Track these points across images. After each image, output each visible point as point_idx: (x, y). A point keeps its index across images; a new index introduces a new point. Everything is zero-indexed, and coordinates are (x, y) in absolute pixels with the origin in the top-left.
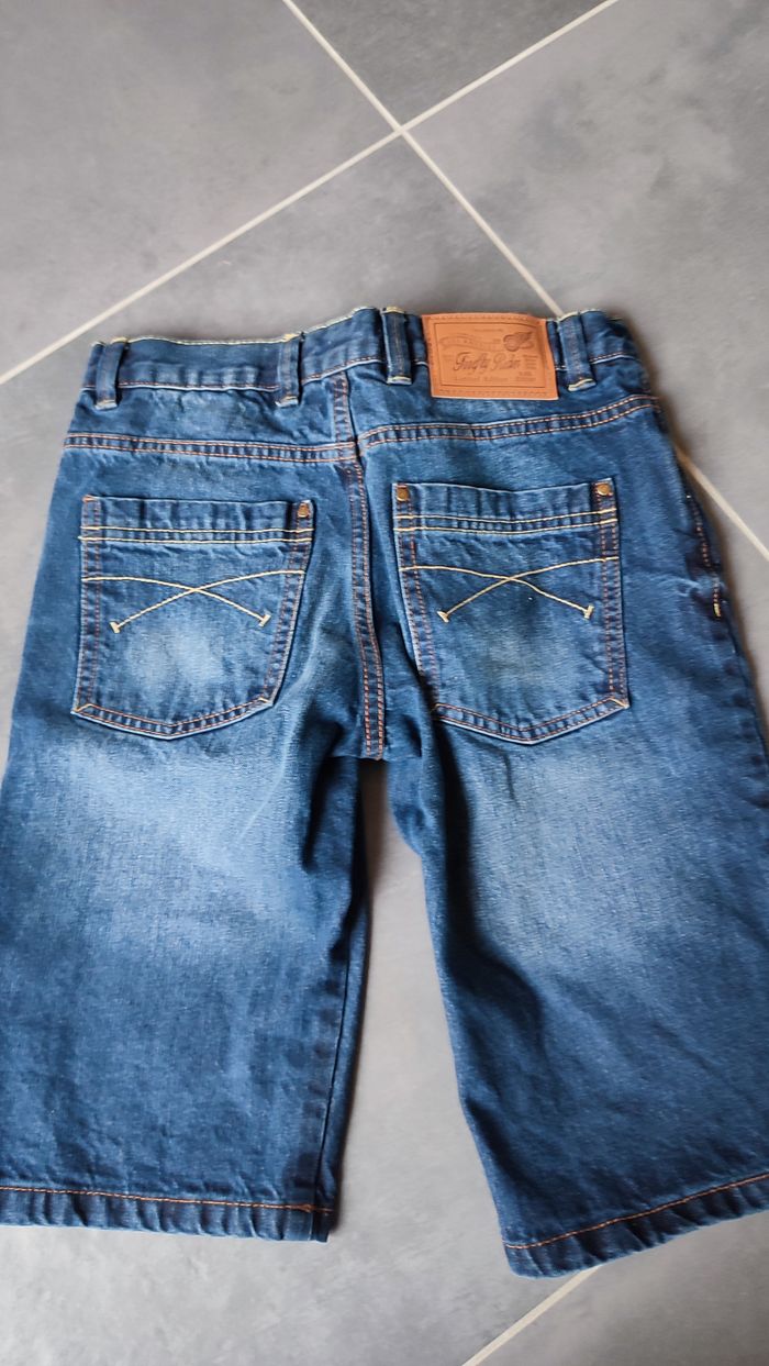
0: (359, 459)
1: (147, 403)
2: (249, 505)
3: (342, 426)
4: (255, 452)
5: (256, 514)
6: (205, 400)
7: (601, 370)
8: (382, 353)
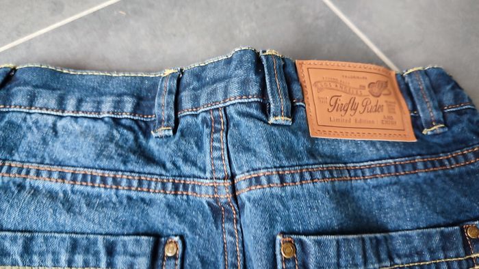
0: (235, 198)
1: (20, 126)
2: (112, 239)
3: (218, 163)
4: (124, 183)
5: (119, 248)
6: (81, 126)
7: (452, 117)
8: (263, 92)
